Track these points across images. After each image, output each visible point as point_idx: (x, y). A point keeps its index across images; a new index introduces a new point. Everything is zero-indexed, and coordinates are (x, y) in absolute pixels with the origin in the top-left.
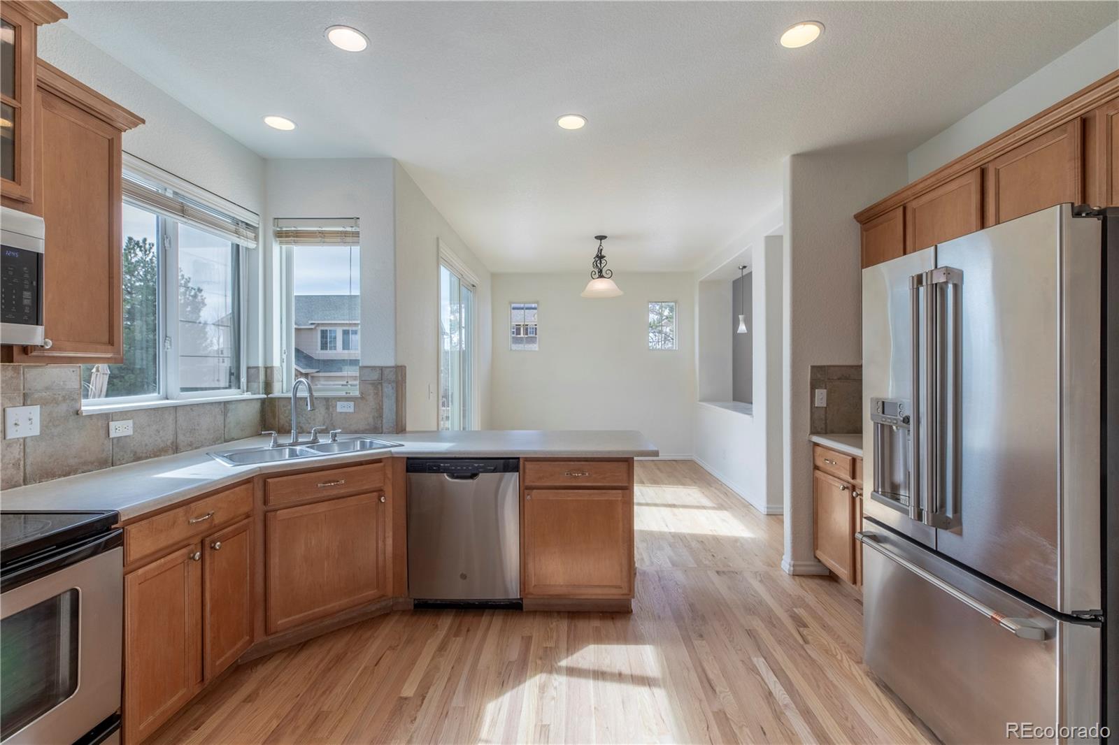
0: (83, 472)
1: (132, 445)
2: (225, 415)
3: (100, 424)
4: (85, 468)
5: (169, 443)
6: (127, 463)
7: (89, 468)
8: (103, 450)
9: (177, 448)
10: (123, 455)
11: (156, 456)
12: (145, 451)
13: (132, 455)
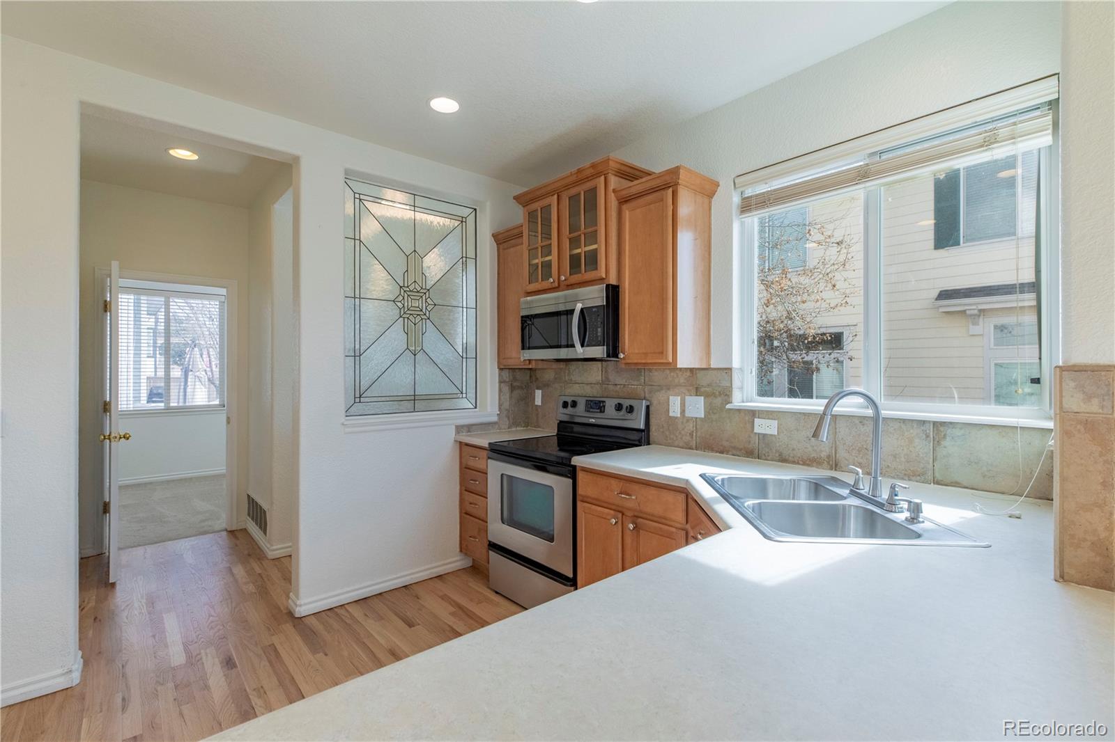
0: (733, 455)
1: (778, 445)
2: (937, 442)
3: (747, 418)
4: (735, 452)
5: (824, 455)
6: (772, 461)
7: (738, 453)
8: (750, 442)
9: (836, 465)
10: (768, 452)
11: (804, 464)
12: (792, 455)
13: (777, 455)
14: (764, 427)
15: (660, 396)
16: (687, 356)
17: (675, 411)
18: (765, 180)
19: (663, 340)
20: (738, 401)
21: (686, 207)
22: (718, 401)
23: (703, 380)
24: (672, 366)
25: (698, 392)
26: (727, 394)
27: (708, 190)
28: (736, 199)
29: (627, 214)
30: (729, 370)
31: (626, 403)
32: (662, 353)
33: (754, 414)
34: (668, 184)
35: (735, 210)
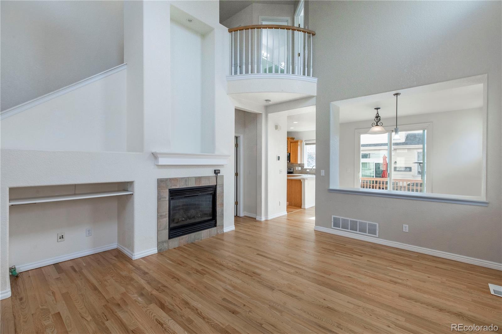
14: (308, 170)
15: (295, 167)
16: (299, 162)
17: (297, 169)
18: (308, 141)
19: (296, 160)
20: (305, 167)
21: (299, 143)
22: (302, 168)
23: (301, 165)
24: (297, 163)
25: (300, 167)
26: (304, 167)
27: (302, 141)
28: (305, 143)
29: (291, 144)
30: (304, 164)
31: (290, 168)
32: (296, 162)
33: (307, 169)
34: (297, 142)
35: (305, 144)
